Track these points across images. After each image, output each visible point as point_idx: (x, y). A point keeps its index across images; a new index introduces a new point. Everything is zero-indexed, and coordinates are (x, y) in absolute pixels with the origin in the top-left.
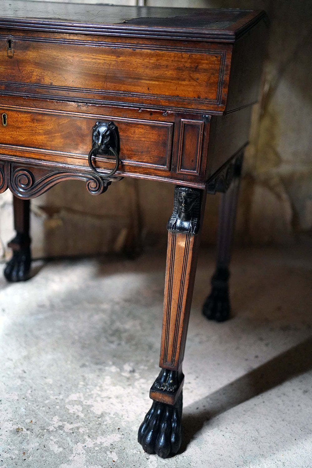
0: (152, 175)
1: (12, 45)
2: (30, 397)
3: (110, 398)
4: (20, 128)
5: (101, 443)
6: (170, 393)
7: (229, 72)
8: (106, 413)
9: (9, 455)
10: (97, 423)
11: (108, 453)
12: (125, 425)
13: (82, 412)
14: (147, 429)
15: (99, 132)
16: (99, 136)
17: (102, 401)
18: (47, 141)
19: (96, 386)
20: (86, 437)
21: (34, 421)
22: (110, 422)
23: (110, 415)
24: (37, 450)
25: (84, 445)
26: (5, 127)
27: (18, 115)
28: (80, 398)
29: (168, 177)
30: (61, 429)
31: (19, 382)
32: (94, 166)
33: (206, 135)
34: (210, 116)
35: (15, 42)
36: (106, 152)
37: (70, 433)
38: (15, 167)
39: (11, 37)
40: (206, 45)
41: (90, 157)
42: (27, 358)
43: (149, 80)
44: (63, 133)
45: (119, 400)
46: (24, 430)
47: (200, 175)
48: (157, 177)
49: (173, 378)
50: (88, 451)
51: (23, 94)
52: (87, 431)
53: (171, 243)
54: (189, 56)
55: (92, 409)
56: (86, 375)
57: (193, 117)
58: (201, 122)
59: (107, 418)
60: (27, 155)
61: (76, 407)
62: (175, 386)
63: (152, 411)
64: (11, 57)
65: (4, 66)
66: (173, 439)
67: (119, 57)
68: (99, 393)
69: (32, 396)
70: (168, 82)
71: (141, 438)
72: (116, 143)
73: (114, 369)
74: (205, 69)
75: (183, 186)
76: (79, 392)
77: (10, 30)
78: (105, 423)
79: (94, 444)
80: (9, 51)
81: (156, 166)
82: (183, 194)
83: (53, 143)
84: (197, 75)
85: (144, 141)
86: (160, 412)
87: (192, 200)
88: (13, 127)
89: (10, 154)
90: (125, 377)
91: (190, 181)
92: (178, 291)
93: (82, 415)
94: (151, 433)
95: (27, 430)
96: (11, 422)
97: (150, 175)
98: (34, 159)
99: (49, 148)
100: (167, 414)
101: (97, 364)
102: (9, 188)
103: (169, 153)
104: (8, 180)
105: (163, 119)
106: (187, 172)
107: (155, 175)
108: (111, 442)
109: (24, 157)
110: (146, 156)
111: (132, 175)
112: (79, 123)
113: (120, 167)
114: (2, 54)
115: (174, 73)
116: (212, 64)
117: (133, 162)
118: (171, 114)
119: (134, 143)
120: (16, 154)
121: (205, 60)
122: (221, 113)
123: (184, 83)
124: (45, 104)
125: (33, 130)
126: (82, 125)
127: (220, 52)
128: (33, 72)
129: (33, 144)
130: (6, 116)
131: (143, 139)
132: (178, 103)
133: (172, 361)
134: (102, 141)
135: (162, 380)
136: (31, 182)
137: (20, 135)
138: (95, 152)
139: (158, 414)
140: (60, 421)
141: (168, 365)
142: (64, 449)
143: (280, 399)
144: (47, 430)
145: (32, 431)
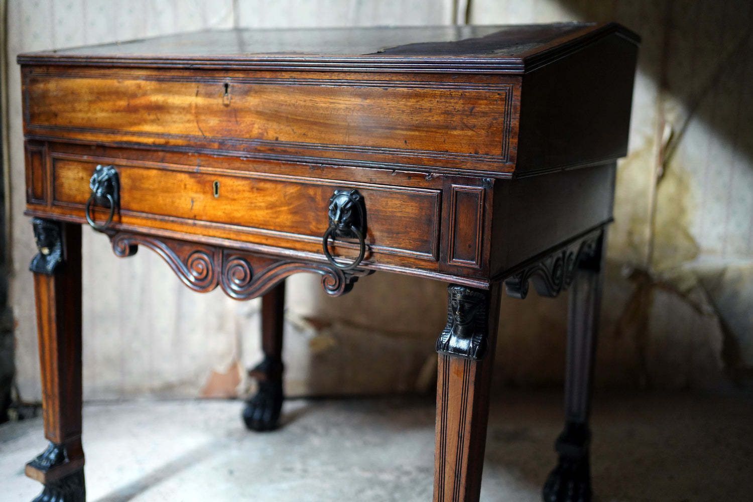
0: (412, 268)
1: (229, 90)
4: (234, 200)
7: (518, 115)
15: (336, 205)
16: (337, 210)
18: (271, 218)
26: (217, 199)
27: (234, 182)
29: (435, 271)
32: (332, 254)
33: (488, 208)
34: (493, 180)
35: (233, 87)
36: (347, 233)
38: (229, 254)
39: (228, 80)
40: (484, 78)
41: (326, 242)
43: (406, 130)
44: (291, 207)
47: (481, 267)
48: (419, 270)
51: (240, 154)
53: (442, 372)
54: (460, 94)
57: (468, 181)
58: (480, 188)
60: (244, 238)
64: (227, 106)
65: (218, 117)
67: (366, 99)
70: (432, 132)
72: (362, 219)
74: (483, 112)
75: (457, 285)
77: (227, 70)
80: (225, 97)
82: (459, 296)
83: (278, 220)
84: (472, 121)
85: (400, 217)
87: (472, 305)
88: (227, 198)
89: (222, 235)
91: (467, 276)
92: (454, 450)
97: (410, 267)
98: (252, 243)
99: (272, 228)
102: (219, 286)
103: (436, 234)
104: (219, 273)
105: (426, 184)
106: (462, 263)
107: (416, 268)
109: (240, 241)
110: (403, 239)
111: (384, 267)
112: (311, 192)
113: (367, 255)
114: (217, 102)
115: (441, 118)
116: (494, 105)
117: (385, 248)
118: (438, 177)
119: (387, 219)
120: (228, 236)
121: (482, 99)
122: (509, 175)
123: (455, 133)
124: (267, 167)
125: (252, 203)
126: (315, 194)
127: (505, 87)
128: (254, 124)
129: (252, 223)
130: (219, 184)
131: (399, 214)
132: (447, 162)
134: (340, 219)
136: (248, 276)
137: (235, 210)
138: (332, 233)
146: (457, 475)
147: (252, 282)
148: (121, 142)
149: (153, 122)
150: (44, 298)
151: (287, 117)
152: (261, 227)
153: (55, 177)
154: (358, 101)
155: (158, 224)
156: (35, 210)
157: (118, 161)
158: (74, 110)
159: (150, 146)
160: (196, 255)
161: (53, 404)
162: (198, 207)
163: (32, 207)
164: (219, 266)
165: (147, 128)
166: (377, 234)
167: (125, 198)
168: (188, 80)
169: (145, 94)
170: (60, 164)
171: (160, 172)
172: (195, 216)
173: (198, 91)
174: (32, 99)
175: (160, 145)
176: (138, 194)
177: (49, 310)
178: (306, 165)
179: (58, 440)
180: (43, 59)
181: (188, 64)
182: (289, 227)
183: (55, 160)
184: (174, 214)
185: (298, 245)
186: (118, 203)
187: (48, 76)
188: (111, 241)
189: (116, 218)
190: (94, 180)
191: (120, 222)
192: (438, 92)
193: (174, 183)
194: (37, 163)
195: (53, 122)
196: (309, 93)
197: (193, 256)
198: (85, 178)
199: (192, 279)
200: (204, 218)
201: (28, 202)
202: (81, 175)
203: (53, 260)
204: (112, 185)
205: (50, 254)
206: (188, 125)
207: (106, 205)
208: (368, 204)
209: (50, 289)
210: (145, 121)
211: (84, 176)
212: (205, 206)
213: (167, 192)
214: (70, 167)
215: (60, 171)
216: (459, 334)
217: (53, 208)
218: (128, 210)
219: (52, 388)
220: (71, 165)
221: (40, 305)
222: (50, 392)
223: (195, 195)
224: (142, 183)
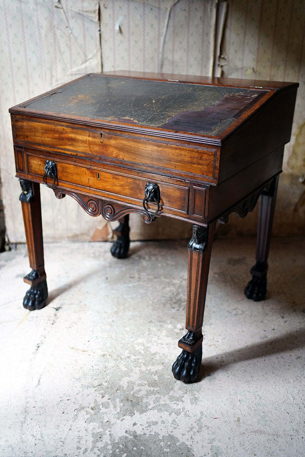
1: (103, 136)
2: (114, 337)
3: (162, 344)
4: (106, 181)
5: (150, 370)
6: (190, 345)
7: (219, 162)
8: (158, 353)
9: (97, 367)
10: (151, 358)
11: (153, 375)
12: (168, 361)
13: (143, 350)
14: (177, 365)
15: (148, 190)
16: (148, 192)
17: (157, 346)
18: (122, 190)
19: (156, 335)
20: (142, 365)
21: (114, 351)
22: (158, 359)
23: (159, 355)
24: (113, 367)
25: (140, 369)
26: (99, 180)
27: (106, 175)
28: (144, 342)
29: (187, 218)
30: (128, 358)
31: (109, 327)
32: (146, 207)
33: (207, 197)
34: (209, 186)
35: (104, 135)
36: (152, 200)
37: (133, 361)
38: (105, 203)
39: (102, 132)
40: (206, 145)
41: (144, 202)
42: (116, 312)
43: (176, 162)
44: (130, 187)
45: (168, 346)
46: (108, 355)
47: (204, 218)
48: (181, 217)
49: (193, 337)
50: (141, 372)
51: (108, 163)
52: (144, 362)
53: (190, 256)
54: (197, 151)
55: (149, 349)
56: (151, 328)
57: (200, 185)
58: (204, 189)
59: (158, 356)
60: (111, 197)
61: (140, 347)
62: (193, 341)
63: (182, 355)
64: (102, 143)
65: (98, 147)
66: (191, 373)
67: (159, 148)
68: (157, 340)
69: (115, 337)
70: (185, 164)
71: (174, 369)
72: (158, 195)
73: (170, 326)
74: (206, 159)
76: (144, 338)
77: (101, 128)
78: (156, 359)
79: (146, 369)
80: (101, 139)
81: (181, 211)
82: (196, 229)
83: (124, 191)
84: (201, 162)
86: (186, 356)
87: (200, 232)
88: (103, 180)
89: (102, 195)
90: (176, 332)
91: (199, 222)
92: (194, 285)
93: (143, 352)
94: (178, 368)
95: (109, 355)
96: (101, 350)
97: (177, 216)
98: (114, 199)
99: (122, 194)
100: (190, 358)
101: (160, 321)
102: (101, 214)
103: (187, 204)
104: (100, 210)
105: (183, 185)
106: (197, 216)
107: (179, 216)
108: (156, 369)
109: (109, 198)
110: (174, 205)
111: (167, 215)
112: (138, 182)
113: (160, 209)
114: (98, 140)
115: (189, 159)
116: (209, 157)
117: (168, 207)
118: (188, 182)
119: (168, 197)
120: (104, 196)
121: (205, 154)
122: (215, 185)
123: (195, 166)
124: (119, 170)
125: (113, 183)
126: (140, 183)
127: (214, 150)
128: (113, 152)
129: (114, 191)
130: (99, 174)
131: (173, 195)
132: (191, 177)
133: (193, 326)
134: (150, 195)
135: (186, 337)
136: (113, 212)
137: (107, 185)
138: (146, 200)
139: (184, 357)
140: (129, 353)
141: (190, 328)
142: (128, 369)
143: (277, 360)
144: (120, 357)
145: (112, 356)
146: (196, 294)
147: (115, 214)
148: (57, 152)
149: (70, 145)
150: (26, 211)
151: (128, 151)
152: (118, 193)
153: (28, 163)
154: (156, 148)
155: (74, 187)
156: (20, 175)
157: (56, 159)
158: (35, 136)
159: (69, 155)
160: (91, 201)
161: (33, 255)
162: (91, 183)
163: (19, 174)
164: (100, 207)
165: (68, 147)
166: (164, 202)
167: (60, 175)
168: (85, 129)
169: (66, 133)
170: (30, 157)
171: (74, 166)
172: (90, 186)
173: (89, 135)
174: (16, 128)
175: (73, 155)
176: (65, 174)
177: (29, 217)
178: (135, 171)
179: (36, 269)
180: (20, 112)
181: (84, 123)
182: (129, 195)
183: (28, 155)
184: (81, 184)
185: (133, 202)
186: (56, 177)
187: (23, 120)
188: (54, 192)
189: (56, 183)
190: (46, 167)
191: (58, 185)
192: (188, 149)
193: (81, 172)
194: (20, 156)
195: (26, 139)
196: (136, 142)
197: (90, 201)
199: (90, 211)
200: (94, 187)
201: (17, 171)
202: (39, 163)
203: (29, 196)
204: (54, 169)
205: (27, 194)
206: (85, 148)
207: (51, 177)
208: (161, 189)
209: (28, 208)
210: (67, 145)
211: (41, 164)
212: (94, 182)
213: (78, 175)
214: (35, 159)
215: (30, 160)
216: (196, 242)
217: (28, 175)
218: (61, 180)
219: (32, 248)
220: (35, 158)
221: (25, 214)
222: (31, 250)
223: (90, 177)
224: (67, 170)
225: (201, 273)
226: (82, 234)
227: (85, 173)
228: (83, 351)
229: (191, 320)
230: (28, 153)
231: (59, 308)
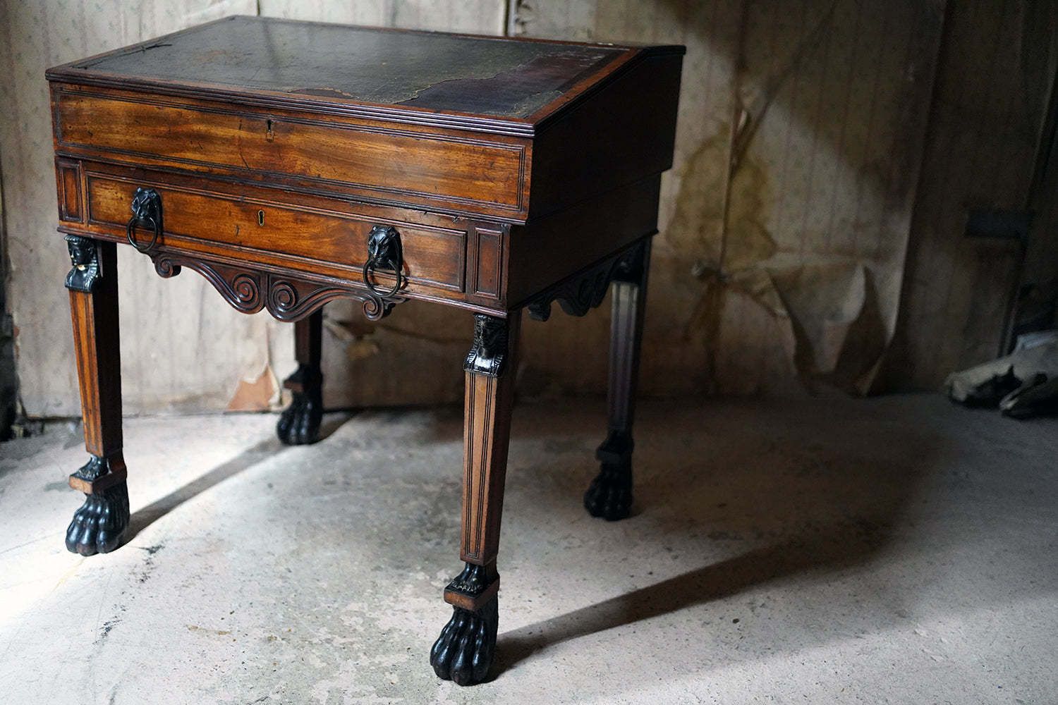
1: (272, 126)
2: (293, 602)
3: (406, 612)
4: (279, 229)
5: (380, 663)
6: (470, 594)
7: (530, 172)
8: (395, 629)
9: (255, 664)
10: (380, 640)
11: (387, 674)
12: (419, 645)
13: (362, 626)
14: (442, 646)
15: (374, 241)
16: (375, 245)
17: (394, 615)
18: (314, 247)
19: (389, 595)
20: (361, 655)
21: (293, 630)
22: (399, 640)
23: (401, 633)
24: (293, 662)
25: (355, 663)
26: (262, 228)
27: (278, 213)
28: (363, 608)
29: (462, 301)
30: (328, 643)
31: (280, 583)
32: (372, 283)
33: (505, 249)
34: (510, 225)
35: (276, 123)
36: (384, 265)
37: (341, 648)
38: (274, 280)
39: (270, 117)
40: (502, 138)
41: (366, 272)
42: (296, 553)
43: (436, 177)
44: (333, 239)
45: (418, 615)
47: (500, 299)
48: (449, 300)
49: (477, 576)
50: (360, 669)
51: (284, 187)
52: (364, 648)
53: (469, 387)
54: (482, 150)
55: (376, 623)
56: (378, 582)
57: (489, 225)
58: (499, 232)
59: (396, 635)
60: (289, 265)
61: (355, 618)
62: (478, 586)
63: (453, 623)
64: (269, 141)
65: (262, 151)
66: (476, 662)
67: (401, 147)
68: (392, 604)
69: (295, 601)
70: (458, 180)
71: (434, 658)
73: (421, 576)
74: (501, 167)
75: (481, 314)
76: (363, 602)
77: (269, 109)
78: (391, 641)
79: (370, 663)
80: (268, 133)
81: (447, 285)
82: (482, 323)
83: (321, 250)
84: (493, 174)
85: (432, 253)
86: (463, 625)
87: (493, 331)
88: (271, 227)
89: (269, 262)
90: (436, 587)
91: (488, 307)
92: (480, 453)
93: (361, 629)
94: (446, 651)
95: (283, 639)
96: (262, 629)
97: (440, 297)
98: (297, 269)
99: (316, 257)
100: (472, 627)
101: (398, 568)
102: (265, 308)
103: (462, 269)
104: (265, 296)
105: (453, 226)
106: (484, 295)
107: (445, 298)
108: (395, 662)
109: (285, 267)
110: (434, 273)
111: (418, 296)
112: (352, 226)
113: (403, 285)
114: (260, 137)
115: (466, 169)
116: (510, 162)
117: (418, 280)
118: (464, 221)
119: (420, 256)
120: (274, 263)
121: (500, 156)
122: (523, 223)
123: (478, 183)
124: (310, 201)
125: (296, 233)
126: (355, 229)
127: (520, 147)
128: (297, 160)
129: (296, 251)
130: (263, 213)
131: (431, 251)
132: (472, 207)
133: (477, 551)
134: (378, 253)
135: (463, 578)
136: (294, 300)
137: (280, 239)
138: (371, 265)
139: (458, 627)
140: (330, 633)
141: (471, 556)
142: (329, 664)
143: (662, 631)
144: (310, 642)
145: (288, 641)
147: (297, 305)
148: (163, 167)
149: (195, 150)
150: (82, 313)
151: (329, 157)
152: (305, 255)
153: (91, 196)
154: (394, 148)
155: (203, 248)
156: (69, 227)
157: (159, 185)
158: (111, 131)
159: (194, 173)
160: (242, 279)
162: (242, 233)
163: (65, 223)
164: (265, 289)
165: (189, 155)
166: (411, 267)
167: (168, 221)
168: (232, 114)
169: (187, 122)
170: (97, 183)
171: (203, 198)
172: (241, 242)
173: (241, 125)
174: (63, 116)
175: (204, 173)
176: (181, 218)
177: (88, 326)
178: (347, 202)
179: (101, 453)
180: (75, 78)
181: (229, 98)
182: (330, 257)
183: (91, 179)
184: (219, 239)
185: (340, 274)
186: (160, 225)
187: (80, 95)
188: (153, 262)
189: (159, 239)
190: (136, 203)
191: (163, 244)
192: (463, 146)
193: (219, 210)
194: (70, 180)
195: (89, 141)
196: (348, 137)
197: (239, 279)
198: (124, 199)
199: (239, 301)
200: (249, 244)
201: (61, 218)
202: (119, 195)
203: (90, 276)
204: (155, 207)
205: (86, 271)
206: (231, 156)
207: (148, 227)
208: (403, 239)
209: (87, 306)
210: (188, 150)
211: (123, 197)
212: (250, 233)
213: (211, 218)
214: (108, 187)
215: (97, 190)
216: (483, 355)
217: (90, 226)
218: (172, 233)
219: (93, 402)
220: (108, 185)
221: (78, 320)
222: (90, 407)
223: (239, 223)
224: (186, 208)
225: (495, 422)
226: (208, 395)
227: (230, 212)
228: (220, 633)
229: (473, 538)
230: (91, 174)
231: (158, 548)
